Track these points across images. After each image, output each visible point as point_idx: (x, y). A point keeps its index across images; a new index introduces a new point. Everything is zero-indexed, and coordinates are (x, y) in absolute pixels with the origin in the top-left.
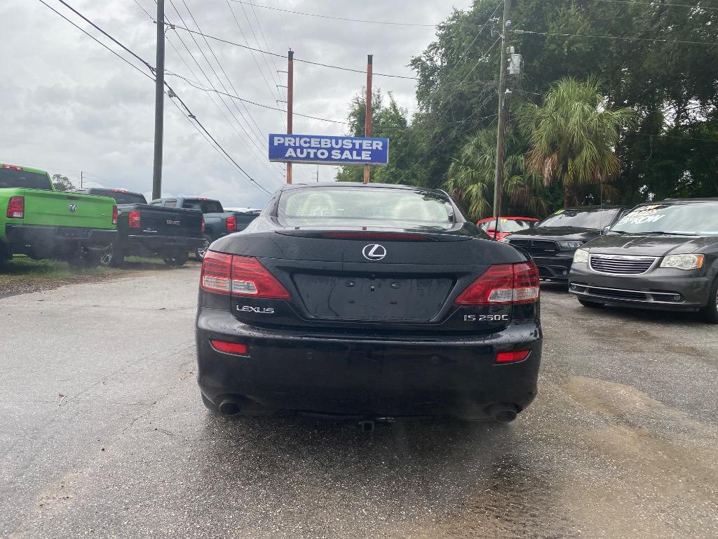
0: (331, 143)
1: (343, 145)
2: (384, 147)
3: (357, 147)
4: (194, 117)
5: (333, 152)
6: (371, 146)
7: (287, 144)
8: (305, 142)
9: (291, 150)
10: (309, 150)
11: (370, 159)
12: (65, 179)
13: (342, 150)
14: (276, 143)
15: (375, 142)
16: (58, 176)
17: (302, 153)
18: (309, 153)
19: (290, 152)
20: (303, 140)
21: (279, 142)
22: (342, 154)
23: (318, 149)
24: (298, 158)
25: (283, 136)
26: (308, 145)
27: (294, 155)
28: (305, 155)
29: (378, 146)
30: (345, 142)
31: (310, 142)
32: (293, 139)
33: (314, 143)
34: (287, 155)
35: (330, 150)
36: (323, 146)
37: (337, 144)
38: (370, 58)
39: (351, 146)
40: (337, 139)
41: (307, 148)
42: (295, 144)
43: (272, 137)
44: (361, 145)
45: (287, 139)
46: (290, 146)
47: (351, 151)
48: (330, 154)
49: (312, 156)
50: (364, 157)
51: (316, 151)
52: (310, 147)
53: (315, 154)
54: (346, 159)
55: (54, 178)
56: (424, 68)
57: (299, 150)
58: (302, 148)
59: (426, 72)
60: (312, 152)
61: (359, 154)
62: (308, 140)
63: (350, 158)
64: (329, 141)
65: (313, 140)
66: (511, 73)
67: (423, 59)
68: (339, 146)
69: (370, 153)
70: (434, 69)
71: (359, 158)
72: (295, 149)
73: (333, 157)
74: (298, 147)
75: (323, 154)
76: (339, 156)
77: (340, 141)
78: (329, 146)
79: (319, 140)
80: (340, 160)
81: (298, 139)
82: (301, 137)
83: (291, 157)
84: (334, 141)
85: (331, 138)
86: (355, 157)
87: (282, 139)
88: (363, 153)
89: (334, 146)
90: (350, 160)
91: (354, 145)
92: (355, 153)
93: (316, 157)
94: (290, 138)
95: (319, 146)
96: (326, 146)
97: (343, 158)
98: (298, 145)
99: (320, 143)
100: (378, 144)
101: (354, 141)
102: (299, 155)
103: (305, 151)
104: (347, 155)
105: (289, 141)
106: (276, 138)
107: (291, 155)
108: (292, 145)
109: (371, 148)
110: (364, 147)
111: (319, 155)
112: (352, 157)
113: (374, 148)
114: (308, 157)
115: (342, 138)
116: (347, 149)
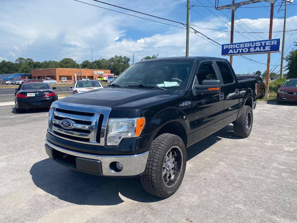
0: (250, 45)
1: (256, 45)
2: (278, 43)
3: (263, 45)
5: (251, 49)
7: (229, 48)
8: (238, 46)
9: (231, 50)
10: (239, 49)
11: (270, 50)
13: (255, 47)
14: (225, 48)
17: (236, 51)
18: (239, 51)
19: (231, 51)
20: (236, 45)
21: (226, 48)
22: (255, 49)
23: (243, 48)
24: (234, 53)
25: (228, 45)
26: (239, 47)
29: (274, 43)
31: (240, 46)
32: (232, 45)
33: (242, 46)
34: (229, 53)
35: (249, 48)
36: (246, 46)
37: (253, 45)
39: (260, 45)
40: (253, 42)
42: (233, 47)
43: (223, 46)
44: (265, 44)
47: (260, 47)
48: (249, 50)
49: (241, 52)
50: (266, 49)
51: (242, 49)
52: (240, 48)
53: (242, 50)
54: (257, 51)
60: (241, 50)
61: (264, 48)
62: (239, 45)
64: (249, 44)
69: (270, 47)
71: (264, 50)
73: (251, 51)
74: (234, 49)
75: (246, 50)
76: (254, 50)
80: (254, 52)
81: (234, 45)
83: (231, 53)
85: (250, 42)
86: (262, 50)
88: (266, 47)
91: (261, 44)
92: (262, 48)
93: (242, 52)
97: (256, 51)
98: (234, 48)
99: (245, 45)
100: (274, 42)
101: (261, 42)
102: (235, 52)
103: (237, 50)
104: (258, 49)
105: (230, 46)
106: (225, 46)
107: (231, 52)
108: (232, 48)
109: (270, 44)
110: (267, 44)
111: (244, 51)
112: (260, 50)
113: (272, 44)
114: (239, 52)
115: (256, 42)
116: (258, 47)
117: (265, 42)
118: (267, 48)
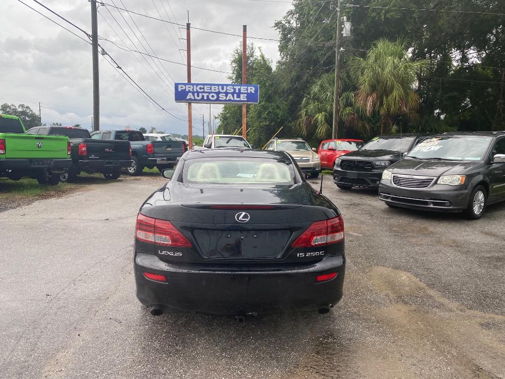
0: (218, 89)
1: (227, 90)
2: (256, 91)
3: (237, 91)
4: (120, 68)
5: (220, 95)
6: (247, 90)
7: (187, 90)
8: (200, 88)
9: (190, 94)
10: (203, 94)
11: (246, 99)
12: (28, 107)
13: (227, 94)
14: (180, 90)
15: (249, 88)
16: (22, 106)
17: (198, 96)
18: (203, 96)
19: (190, 96)
21: (182, 89)
22: (226, 96)
23: (210, 93)
24: (195, 100)
25: (185, 84)
26: (202, 90)
27: (193, 98)
28: (200, 97)
29: (251, 90)
30: (228, 88)
31: (203, 88)
32: (192, 87)
33: (206, 89)
34: (188, 98)
35: (218, 93)
36: (213, 91)
37: (223, 89)
38: (245, 27)
39: (232, 90)
40: (223, 86)
41: (202, 92)
42: (193, 89)
43: (177, 85)
44: (239, 90)
45: (187, 86)
46: (189, 91)
47: (233, 94)
48: (218, 97)
49: (205, 98)
50: (242, 99)
51: (208, 94)
52: (204, 92)
53: (208, 96)
54: (230, 100)
55: (19, 107)
56: (284, 29)
57: (196, 94)
58: (198, 93)
59: (286, 32)
60: (205, 95)
61: (238, 96)
62: (202, 87)
63: (232, 99)
64: (217, 87)
65: (206, 87)
66: (344, 35)
67: (283, 22)
68: (224, 91)
69: (246, 95)
70: (291, 30)
71: (239, 99)
72: (193, 93)
73: (220, 98)
74: (195, 92)
75: (213, 96)
76: (225, 98)
77: (225, 87)
78: (217, 91)
79: (210, 87)
80: (225, 100)
81: (195, 86)
82: (197, 85)
83: (190, 99)
84: (220, 87)
85: (218, 85)
86: (236, 99)
87: (184, 86)
88: (242, 95)
89: (221, 91)
90: (232, 101)
91: (235, 89)
92: (235, 95)
93: (208, 99)
94: (189, 86)
95: (210, 91)
96: (215, 91)
97: (227, 99)
98: (195, 90)
99: (211, 89)
101: (235, 87)
102: (197, 98)
103: (200, 94)
104: (230, 97)
105: (189, 88)
106: (180, 86)
108: (191, 90)
109: (246, 92)
110: (242, 91)
111: (210, 97)
113: (249, 92)
114: (203, 99)
115: (227, 85)
116: (230, 93)
117: (239, 87)
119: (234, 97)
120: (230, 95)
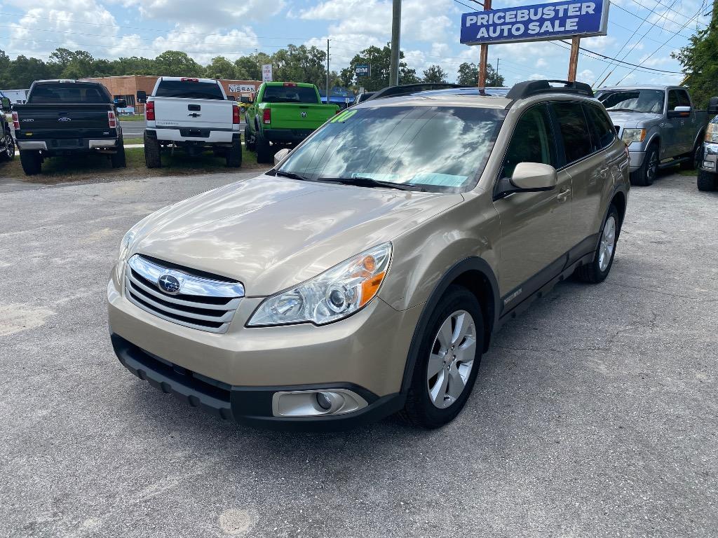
0: (529, 14)
1: (543, 14)
2: (597, 9)
3: (561, 14)
5: (531, 26)
6: (580, 9)
7: (479, 24)
8: (500, 18)
9: (483, 29)
10: (503, 27)
11: (576, 28)
13: (541, 21)
14: (468, 25)
15: (585, 5)
17: (494, 32)
18: (502, 31)
19: (482, 33)
20: (497, 15)
21: (472, 22)
22: (541, 26)
23: (513, 24)
24: (490, 38)
25: (476, 14)
26: (502, 20)
27: (486, 35)
28: (498, 33)
29: (588, 9)
30: (545, 11)
31: (504, 17)
33: (509, 17)
34: (479, 36)
35: (526, 23)
36: (519, 19)
37: (536, 14)
39: (552, 14)
40: (536, 7)
41: (501, 24)
42: (488, 21)
43: (464, 17)
44: (566, 11)
45: (480, 16)
46: (482, 25)
47: (552, 21)
48: (527, 29)
49: (506, 34)
50: (568, 27)
51: (510, 26)
52: (504, 24)
53: (510, 30)
54: (547, 32)
57: (491, 29)
58: (495, 25)
60: (506, 28)
61: (562, 24)
62: (502, 14)
63: (551, 30)
64: (526, 12)
65: (508, 14)
68: (539, 16)
69: (577, 20)
71: (562, 29)
72: (487, 27)
73: (529, 32)
74: (491, 25)
75: (518, 29)
76: (537, 29)
77: (540, 10)
78: (526, 18)
79: (515, 12)
80: (538, 34)
81: (491, 15)
83: (483, 38)
84: (532, 11)
85: (528, 8)
86: (557, 28)
87: (474, 18)
88: (568, 21)
89: (533, 18)
90: (551, 33)
91: (557, 12)
92: (557, 22)
93: (510, 35)
94: (484, 16)
95: (514, 20)
96: (523, 19)
97: (542, 31)
98: (491, 22)
99: (516, 17)
100: (589, 7)
101: (557, 8)
102: (492, 35)
103: (498, 28)
104: (547, 26)
105: (482, 19)
106: (469, 18)
107: (482, 35)
108: (485, 23)
109: (578, 13)
110: (570, 14)
111: (514, 32)
112: (553, 28)
113: (583, 13)
114: (501, 36)
115: (544, 6)
116: (547, 20)
117: (566, 7)
118: (571, 25)
119: (553, 26)
120: (548, 23)
